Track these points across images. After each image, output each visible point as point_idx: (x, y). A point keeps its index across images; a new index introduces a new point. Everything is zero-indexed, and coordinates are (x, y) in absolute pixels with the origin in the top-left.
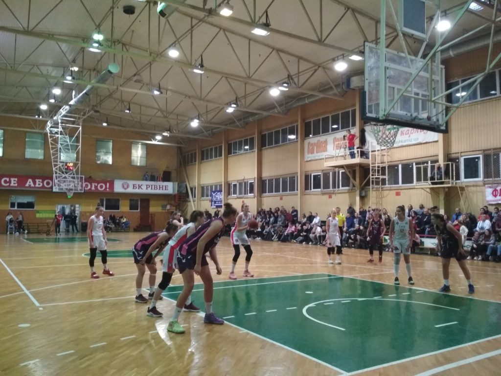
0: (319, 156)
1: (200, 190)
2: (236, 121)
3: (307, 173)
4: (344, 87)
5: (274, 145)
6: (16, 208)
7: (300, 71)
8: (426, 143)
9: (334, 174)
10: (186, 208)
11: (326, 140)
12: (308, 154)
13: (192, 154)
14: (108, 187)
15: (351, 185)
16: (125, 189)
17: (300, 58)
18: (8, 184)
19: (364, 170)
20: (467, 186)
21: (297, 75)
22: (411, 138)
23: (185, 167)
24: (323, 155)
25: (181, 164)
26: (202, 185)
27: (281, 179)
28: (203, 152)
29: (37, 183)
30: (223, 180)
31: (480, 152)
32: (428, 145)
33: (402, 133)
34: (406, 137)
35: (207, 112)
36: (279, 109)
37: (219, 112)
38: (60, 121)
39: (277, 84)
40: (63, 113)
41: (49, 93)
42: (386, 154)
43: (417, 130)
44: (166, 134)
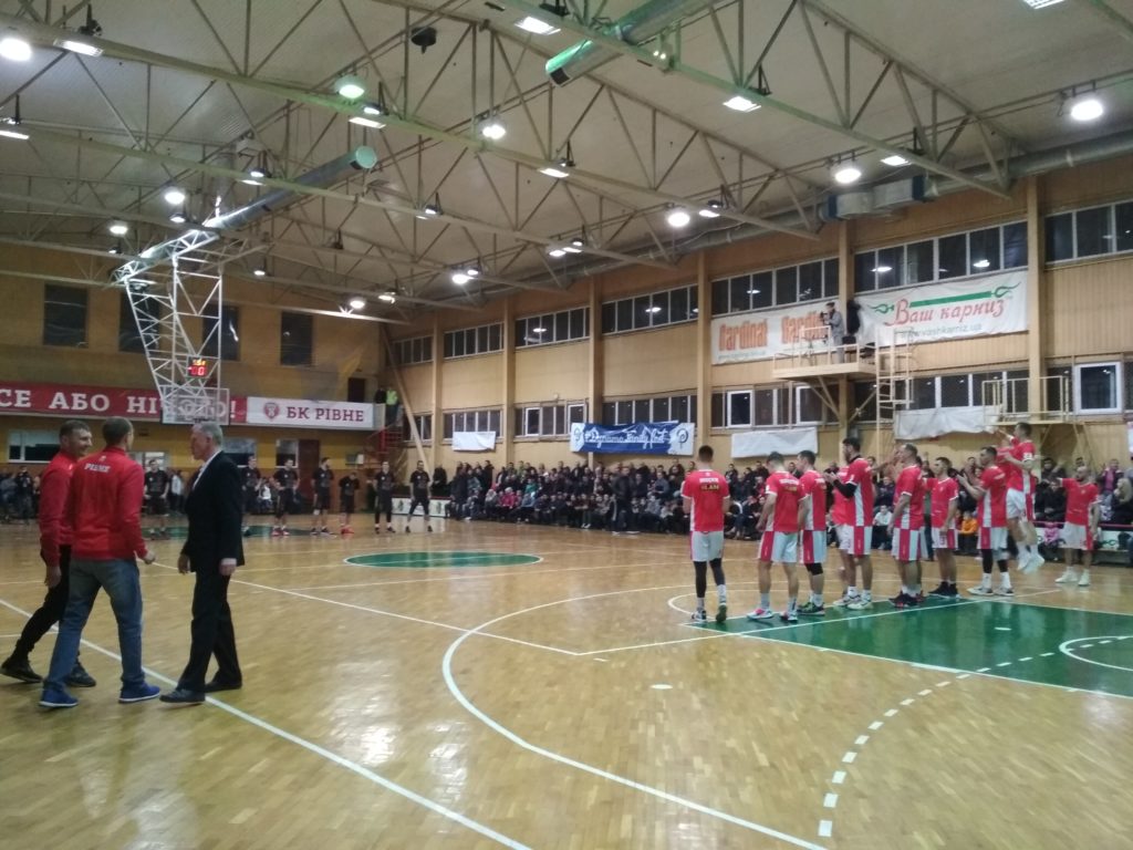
0: (747, 355)
1: (442, 418)
3: (718, 391)
4: (821, 215)
5: (633, 329)
7: (744, 179)
8: (999, 335)
9: (784, 393)
10: (401, 463)
11: (766, 320)
12: (721, 349)
13: (417, 342)
14: (233, 411)
15: (824, 415)
16: (271, 417)
17: (744, 152)
18: (9, 404)
19: (859, 387)
20: (1088, 423)
21: (737, 187)
22: (964, 323)
23: (400, 369)
24: (757, 353)
25: (388, 362)
26: (446, 412)
27: (652, 402)
28: (448, 339)
29: (76, 401)
30: (505, 401)
31: (1117, 357)
32: (1002, 338)
33: (944, 314)
34: (954, 322)
35: (496, 253)
36: (662, 251)
37: (518, 254)
38: (175, 264)
39: (691, 201)
40: (191, 247)
41: (140, 198)
42: (907, 354)
43: (978, 309)
44: (387, 298)
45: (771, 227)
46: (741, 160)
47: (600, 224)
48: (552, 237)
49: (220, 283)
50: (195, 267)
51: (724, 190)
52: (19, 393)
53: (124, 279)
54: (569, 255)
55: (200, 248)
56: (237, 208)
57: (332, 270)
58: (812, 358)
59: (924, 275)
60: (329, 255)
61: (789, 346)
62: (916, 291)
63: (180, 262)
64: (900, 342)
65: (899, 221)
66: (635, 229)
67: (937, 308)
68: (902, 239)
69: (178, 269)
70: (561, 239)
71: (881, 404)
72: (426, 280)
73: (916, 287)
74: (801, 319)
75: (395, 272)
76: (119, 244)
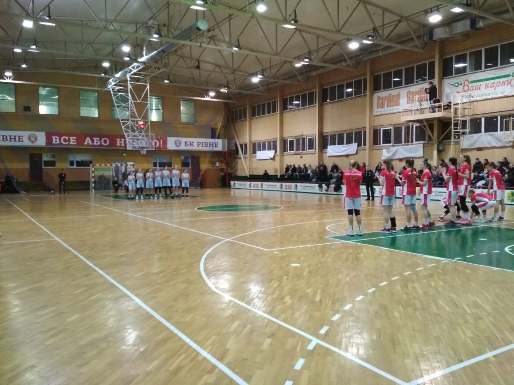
0: (390, 110)
1: (252, 145)
2: (298, 75)
3: (376, 128)
4: (425, 39)
5: (337, 100)
6: (75, 167)
7: (385, 23)
9: (407, 128)
10: (235, 165)
11: (399, 93)
12: (378, 108)
13: (240, 110)
14: (161, 144)
15: (427, 138)
16: (178, 146)
17: (385, 10)
18: (67, 143)
19: (444, 125)
21: (382, 28)
22: (496, 91)
23: (233, 123)
24: (395, 109)
25: (228, 121)
26: (254, 142)
27: (345, 135)
28: (253, 108)
29: (95, 141)
30: (279, 136)
33: (487, 86)
34: (491, 90)
35: (271, 67)
36: (349, 62)
37: (282, 66)
38: (129, 79)
39: (359, 36)
40: (134, 71)
41: (113, 49)
42: (468, 107)
43: (504, 83)
44: (224, 90)
45: (400, 47)
46: (383, 14)
47: (317, 50)
48: (296, 58)
49: (148, 86)
50: (138, 80)
51: (375, 29)
52: (71, 138)
53: (110, 86)
54: (304, 65)
55: (138, 71)
56: (152, 52)
57: (199, 78)
58: (421, 111)
59: (477, 67)
60: (196, 72)
61: (410, 105)
62: (473, 75)
63: (131, 78)
64: (464, 101)
65: (465, 41)
66: (335, 51)
67: (483, 83)
68: (467, 49)
69: (130, 81)
70: (300, 58)
71: (455, 132)
72: (241, 81)
73: (473, 73)
74: (416, 92)
75: (227, 78)
76: (105, 71)
